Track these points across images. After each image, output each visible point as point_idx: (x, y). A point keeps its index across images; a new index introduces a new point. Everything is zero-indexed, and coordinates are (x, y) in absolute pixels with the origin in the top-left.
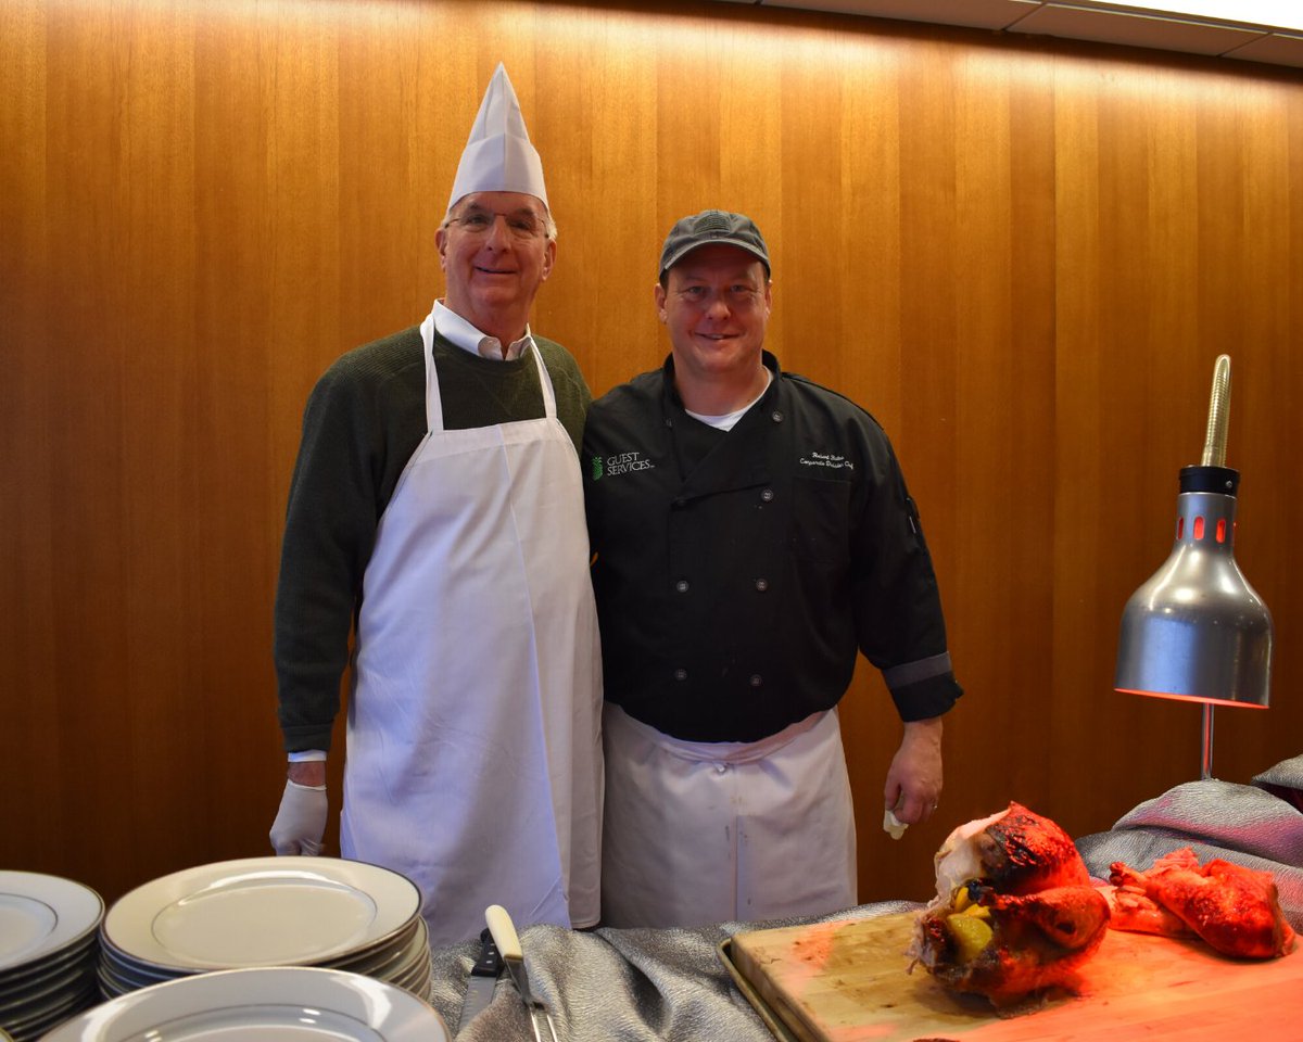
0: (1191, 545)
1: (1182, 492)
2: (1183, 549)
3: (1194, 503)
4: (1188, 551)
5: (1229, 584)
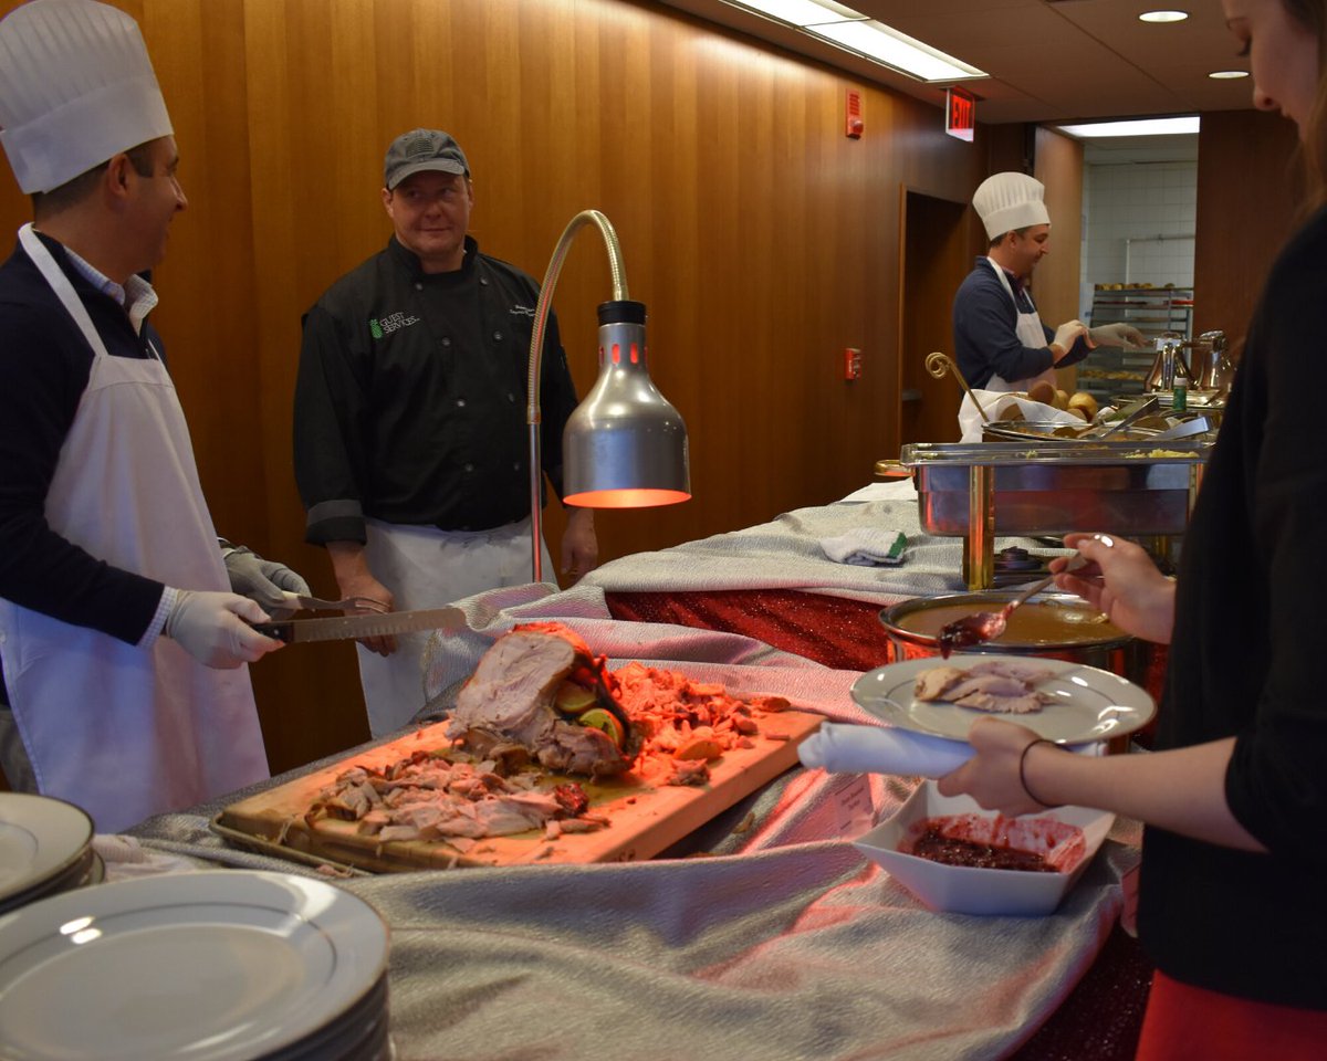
0: (617, 365)
1: (601, 324)
2: (609, 370)
3: (614, 332)
4: (614, 370)
5: (644, 396)
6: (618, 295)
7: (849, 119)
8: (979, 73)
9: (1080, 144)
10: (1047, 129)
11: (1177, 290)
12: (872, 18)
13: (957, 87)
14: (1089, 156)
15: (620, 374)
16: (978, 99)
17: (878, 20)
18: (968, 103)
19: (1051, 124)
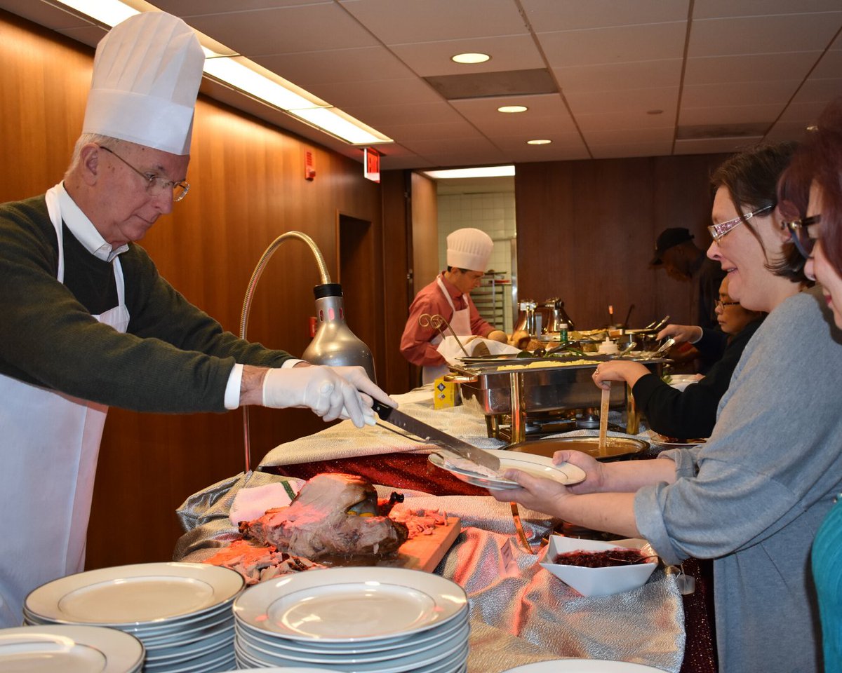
6: (325, 280)
7: (307, 169)
8: (386, 139)
9: (434, 182)
10: (417, 173)
11: (497, 274)
12: (335, 106)
13: (373, 149)
14: (440, 189)
15: (332, 326)
16: (381, 155)
17: (338, 107)
18: (376, 157)
19: (420, 170)
